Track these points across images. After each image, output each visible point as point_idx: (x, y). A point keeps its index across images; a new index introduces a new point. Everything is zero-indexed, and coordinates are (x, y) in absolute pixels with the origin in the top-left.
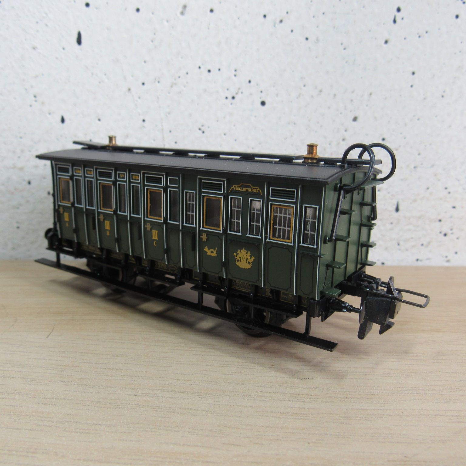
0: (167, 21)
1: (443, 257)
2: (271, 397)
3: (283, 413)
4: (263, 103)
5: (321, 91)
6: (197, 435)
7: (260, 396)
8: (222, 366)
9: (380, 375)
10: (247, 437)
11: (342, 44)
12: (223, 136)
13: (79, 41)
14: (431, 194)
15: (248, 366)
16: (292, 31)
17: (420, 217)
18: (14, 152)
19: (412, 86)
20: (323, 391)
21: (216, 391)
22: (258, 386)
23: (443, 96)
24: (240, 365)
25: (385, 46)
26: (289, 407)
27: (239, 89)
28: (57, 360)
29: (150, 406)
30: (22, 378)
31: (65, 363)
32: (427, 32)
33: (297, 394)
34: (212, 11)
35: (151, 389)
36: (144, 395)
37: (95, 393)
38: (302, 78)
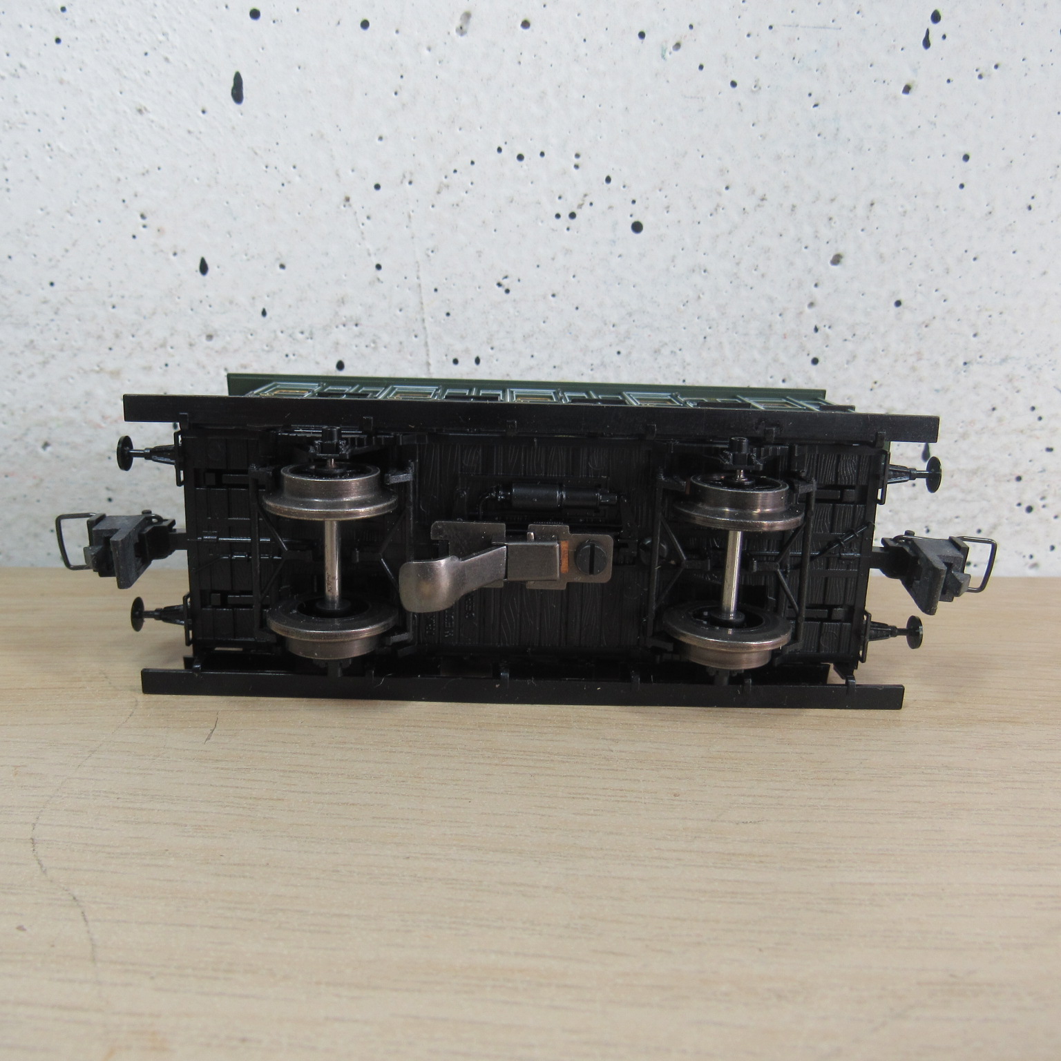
0: (429, 49)
1: (1024, 556)
2: (679, 860)
3: (705, 892)
4: (637, 227)
5: (763, 199)
6: (540, 934)
7: (656, 858)
8: (573, 798)
9: (896, 814)
10: (639, 939)
11: (810, 95)
12: (551, 298)
13: (237, 94)
14: (1000, 420)
15: (625, 796)
16: (701, 67)
17: (974, 472)
18: (100, 337)
19: (962, 186)
20: (782, 848)
21: (567, 848)
22: (650, 837)
23: (1030, 208)
24: (609, 796)
25: (905, 96)
26: (715, 880)
27: (585, 195)
28: (237, 787)
29: (440, 880)
30: (175, 824)
31: (254, 793)
32: (996, 67)
33: (729, 854)
34: (526, 24)
35: (437, 845)
36: (424, 856)
37: (326, 853)
38: (723, 171)
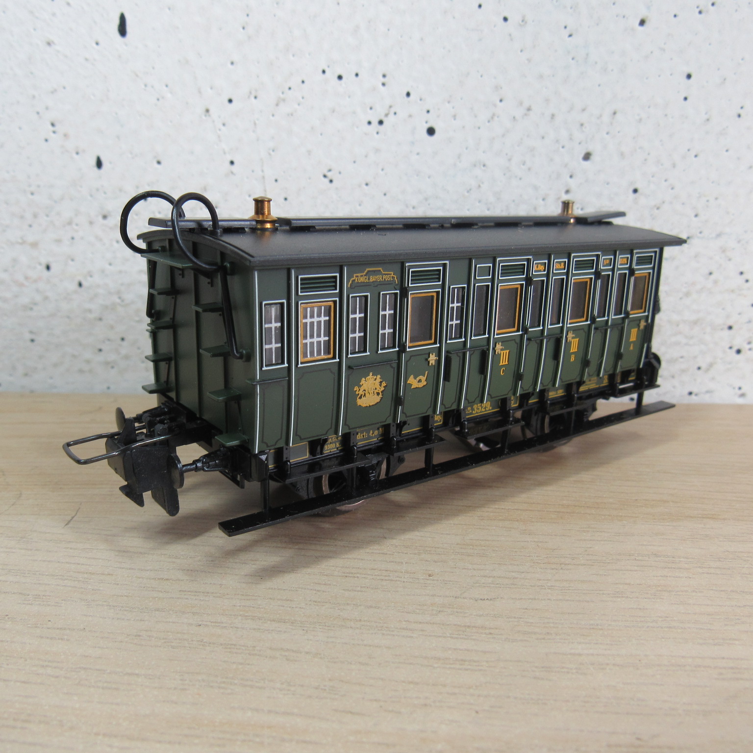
1: (734, 388)
2: (422, 631)
3: (439, 659)
4: (431, 131)
5: (529, 109)
6: (293, 694)
7: (404, 629)
8: (346, 576)
9: (608, 594)
10: (376, 700)
11: (565, 27)
12: (365, 187)
13: (122, 30)
14: (716, 282)
15: (389, 576)
16: (480, 6)
17: (695, 322)
18: (22, 217)
19: (686, 99)
20: (510, 622)
21: (331, 619)
22: (402, 611)
23: (739, 116)
24: (375, 575)
25: (641, 28)
26: (449, 649)
27: (391, 107)
28: (79, 564)
29: (221, 645)
30: (20, 593)
31: (90, 569)
32: (713, 4)
33: (465, 626)
35: (226, 615)
36: (213, 624)
37: (134, 620)
38: (497, 88)
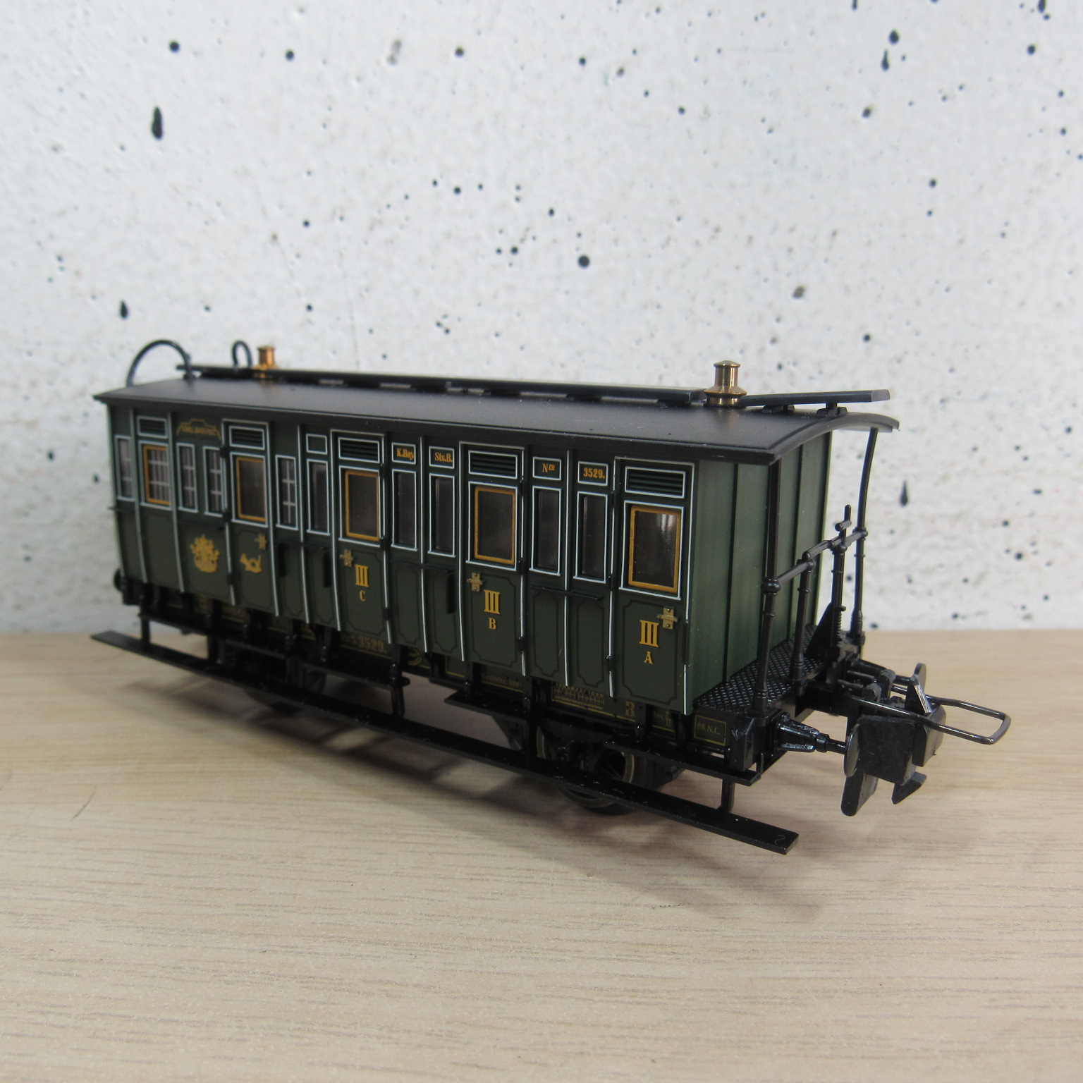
0: (358, 79)
1: (1015, 607)
2: (578, 951)
3: (602, 990)
4: (584, 261)
5: (717, 230)
6: (396, 1043)
7: (552, 950)
8: (472, 879)
9: (838, 895)
10: (512, 1049)
11: (763, 120)
12: (494, 338)
13: (157, 130)
14: (983, 461)
15: (532, 877)
16: (647, 94)
17: (958, 517)
18: (15, 387)
19: (930, 213)
20: (700, 936)
21: (451, 939)
22: (549, 925)
23: (1003, 235)
24: (512, 877)
25: (865, 121)
26: (616, 975)
27: (528, 229)
28: (93, 870)
29: (295, 977)
30: (10, 913)
31: (109, 877)
32: (961, 88)
33: (638, 944)
34: (460, 52)
35: (302, 936)
36: (283, 950)
37: (172, 946)
38: (673, 202)
